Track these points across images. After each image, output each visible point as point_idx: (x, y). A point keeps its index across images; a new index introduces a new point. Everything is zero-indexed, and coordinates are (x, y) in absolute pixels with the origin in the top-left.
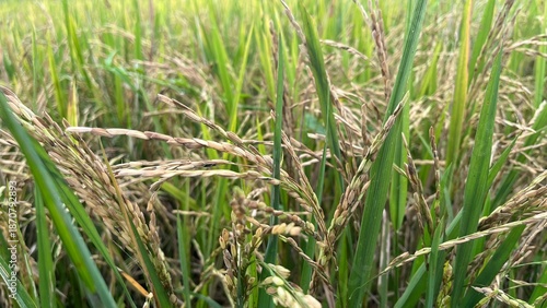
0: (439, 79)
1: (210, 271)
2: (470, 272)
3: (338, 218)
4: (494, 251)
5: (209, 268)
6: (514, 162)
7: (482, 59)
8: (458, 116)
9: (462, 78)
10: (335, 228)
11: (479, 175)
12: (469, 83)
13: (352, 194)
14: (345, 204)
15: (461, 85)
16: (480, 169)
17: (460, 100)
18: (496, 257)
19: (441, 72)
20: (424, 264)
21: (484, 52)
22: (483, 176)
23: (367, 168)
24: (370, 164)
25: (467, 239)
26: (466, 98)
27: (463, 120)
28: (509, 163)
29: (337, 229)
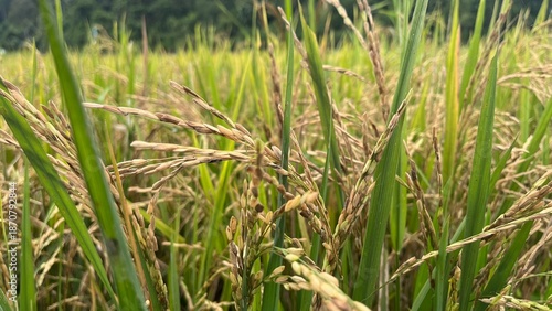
0: (428, 119)
1: (202, 303)
2: (476, 285)
3: (343, 224)
4: (498, 263)
5: (201, 300)
6: (507, 191)
7: (470, 90)
8: (451, 144)
9: (453, 107)
10: (339, 234)
11: (481, 179)
12: (460, 113)
13: (357, 197)
14: (350, 207)
15: (452, 114)
16: (482, 173)
17: (452, 130)
18: (501, 268)
19: (429, 113)
20: (428, 280)
21: (472, 83)
22: (485, 180)
23: (372, 169)
24: (375, 165)
25: (474, 239)
26: (457, 128)
27: (455, 150)
28: (502, 193)
29: (341, 235)
